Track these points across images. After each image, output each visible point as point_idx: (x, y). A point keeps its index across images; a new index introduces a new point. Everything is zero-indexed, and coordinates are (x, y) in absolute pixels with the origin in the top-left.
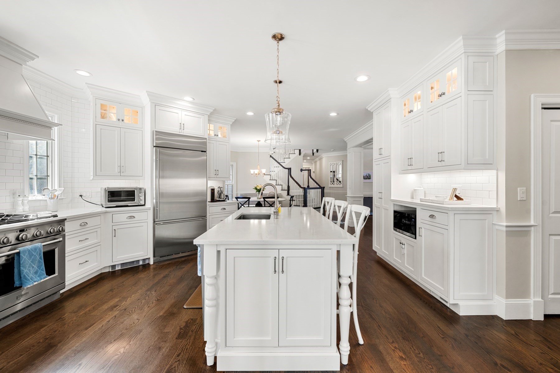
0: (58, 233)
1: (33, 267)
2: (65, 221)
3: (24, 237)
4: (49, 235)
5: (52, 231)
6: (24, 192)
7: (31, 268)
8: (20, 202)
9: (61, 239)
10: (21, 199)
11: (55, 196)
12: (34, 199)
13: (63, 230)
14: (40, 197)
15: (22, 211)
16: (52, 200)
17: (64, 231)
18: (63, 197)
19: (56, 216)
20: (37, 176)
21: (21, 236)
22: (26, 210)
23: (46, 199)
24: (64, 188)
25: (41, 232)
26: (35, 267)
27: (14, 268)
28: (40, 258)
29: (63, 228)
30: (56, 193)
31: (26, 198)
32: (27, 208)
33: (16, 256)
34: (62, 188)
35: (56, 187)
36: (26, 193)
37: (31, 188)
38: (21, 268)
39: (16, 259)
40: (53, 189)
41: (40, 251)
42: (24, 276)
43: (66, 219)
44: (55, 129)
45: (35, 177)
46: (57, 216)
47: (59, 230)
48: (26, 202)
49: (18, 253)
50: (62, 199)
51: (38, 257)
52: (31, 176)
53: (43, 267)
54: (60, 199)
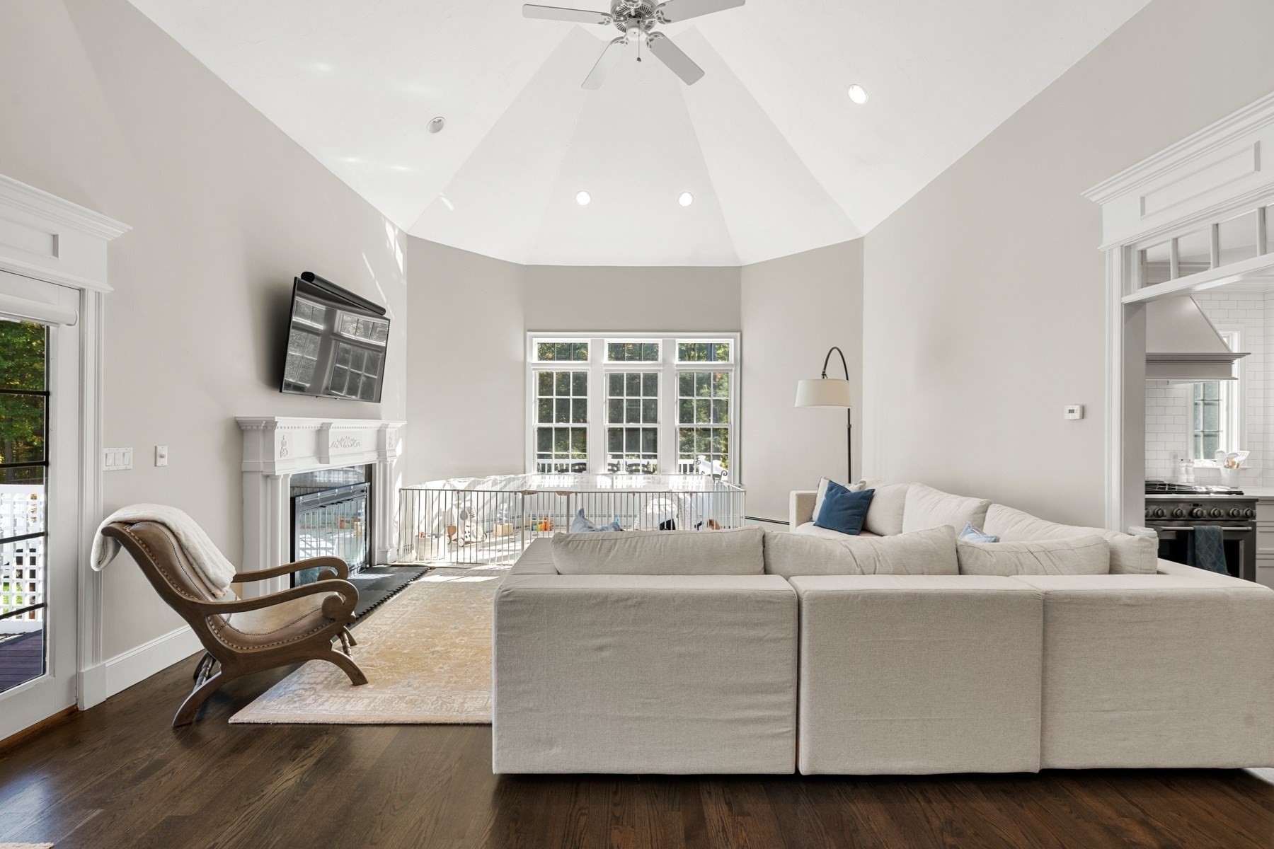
0: (1244, 519)
1: (1210, 555)
2: (1257, 503)
3: (1199, 513)
4: (1231, 519)
5: (1235, 513)
6: (1187, 455)
7: (1208, 556)
8: (1184, 469)
9: (1250, 528)
10: (1184, 464)
11: (1234, 463)
12: (1201, 466)
13: (1253, 516)
14: (1208, 463)
15: (1185, 481)
16: (1229, 469)
17: (1255, 517)
18: (1246, 467)
19: (1241, 493)
20: (1203, 431)
21: (1195, 511)
22: (1190, 481)
23: (1218, 467)
24: (1248, 452)
25: (1219, 511)
26: (1213, 555)
27: (1187, 549)
28: (1220, 546)
29: (1252, 513)
30: (1236, 460)
31: (1191, 464)
32: (1192, 478)
33: (1189, 535)
34: (1246, 452)
35: (1235, 449)
36: (1191, 456)
37: (1196, 450)
38: (1197, 551)
39: (1189, 538)
40: (1230, 452)
41: (1220, 537)
42: (1200, 562)
43: (1257, 500)
44: (1236, 365)
45: (1202, 434)
46: (1243, 494)
47: (1246, 514)
48: (1190, 469)
49: (1193, 532)
50: (1246, 469)
51: (1217, 545)
52: (1197, 432)
53: (1224, 558)
54: (1242, 469)
